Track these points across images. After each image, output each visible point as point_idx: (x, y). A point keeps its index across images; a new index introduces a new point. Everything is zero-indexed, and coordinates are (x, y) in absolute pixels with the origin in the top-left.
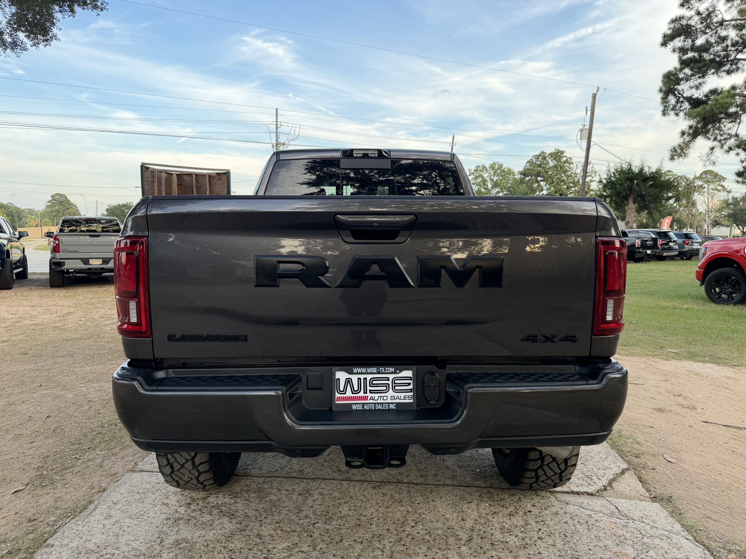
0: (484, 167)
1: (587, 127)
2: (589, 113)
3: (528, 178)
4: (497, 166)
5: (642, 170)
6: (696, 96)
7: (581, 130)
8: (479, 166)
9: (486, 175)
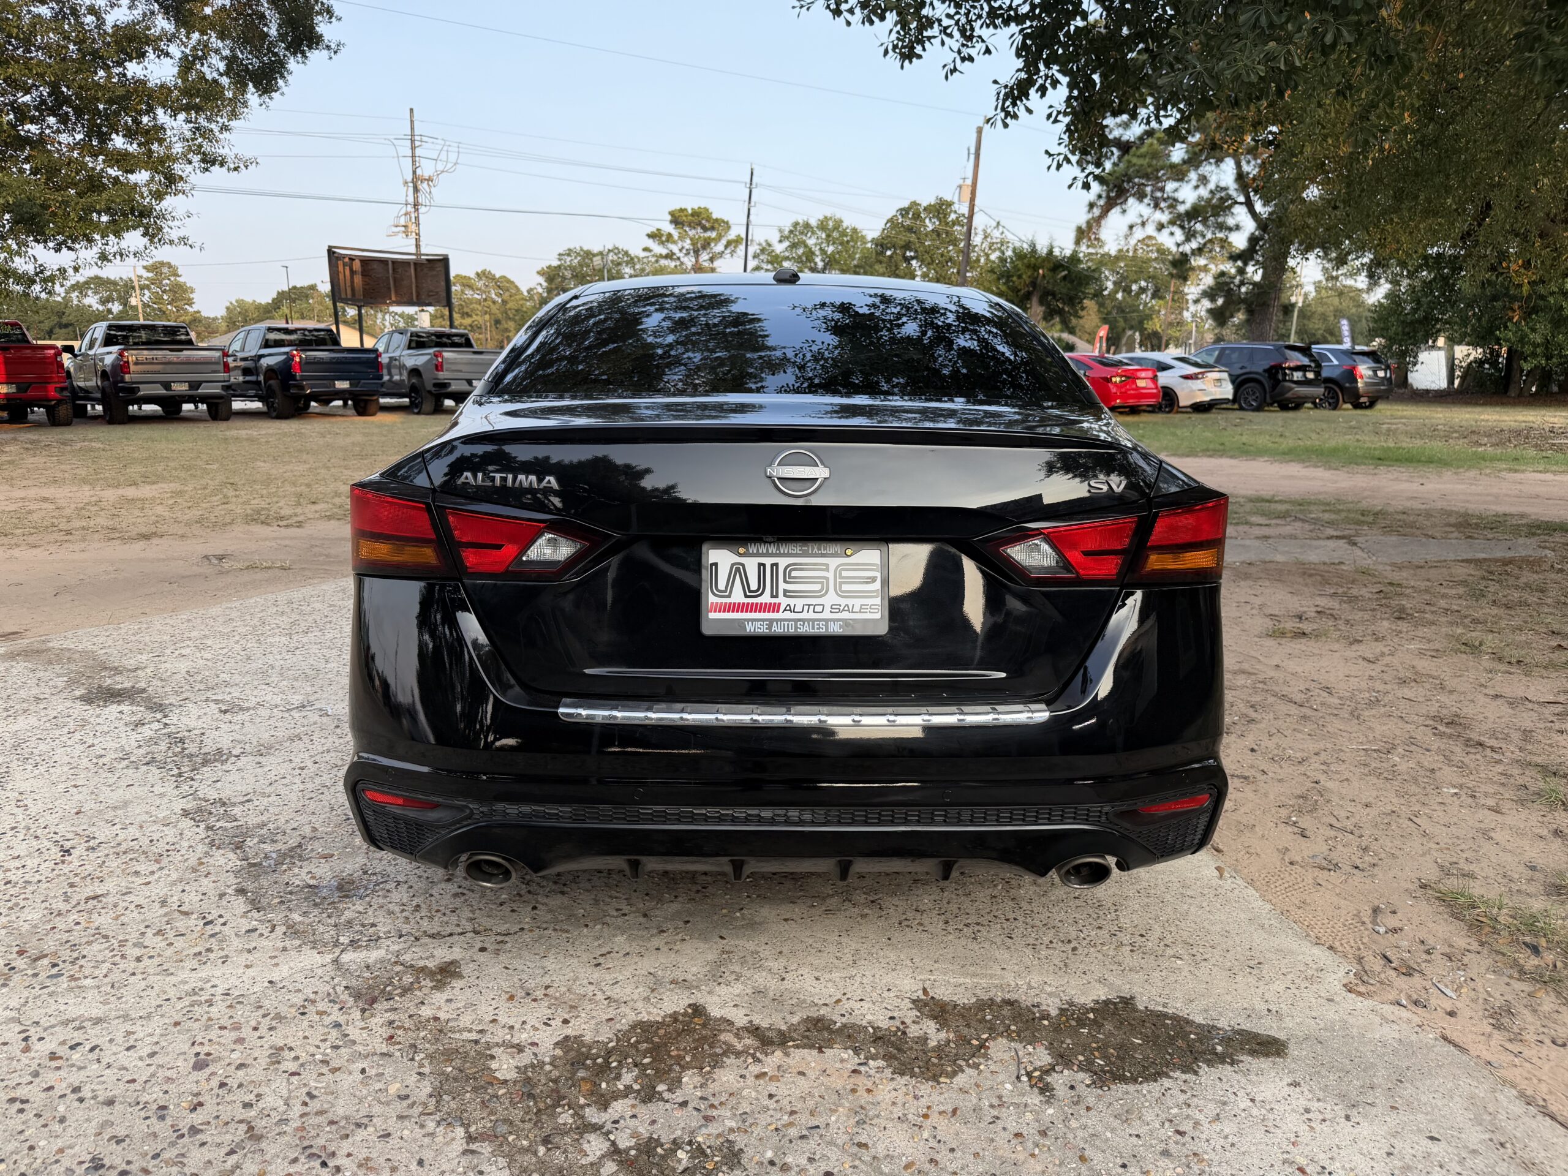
0: (807, 226)
1: (969, 182)
2: (972, 157)
3: (889, 253)
4: (831, 224)
5: (1050, 252)
6: (1125, 138)
7: (960, 187)
8: (796, 224)
9: (811, 242)
